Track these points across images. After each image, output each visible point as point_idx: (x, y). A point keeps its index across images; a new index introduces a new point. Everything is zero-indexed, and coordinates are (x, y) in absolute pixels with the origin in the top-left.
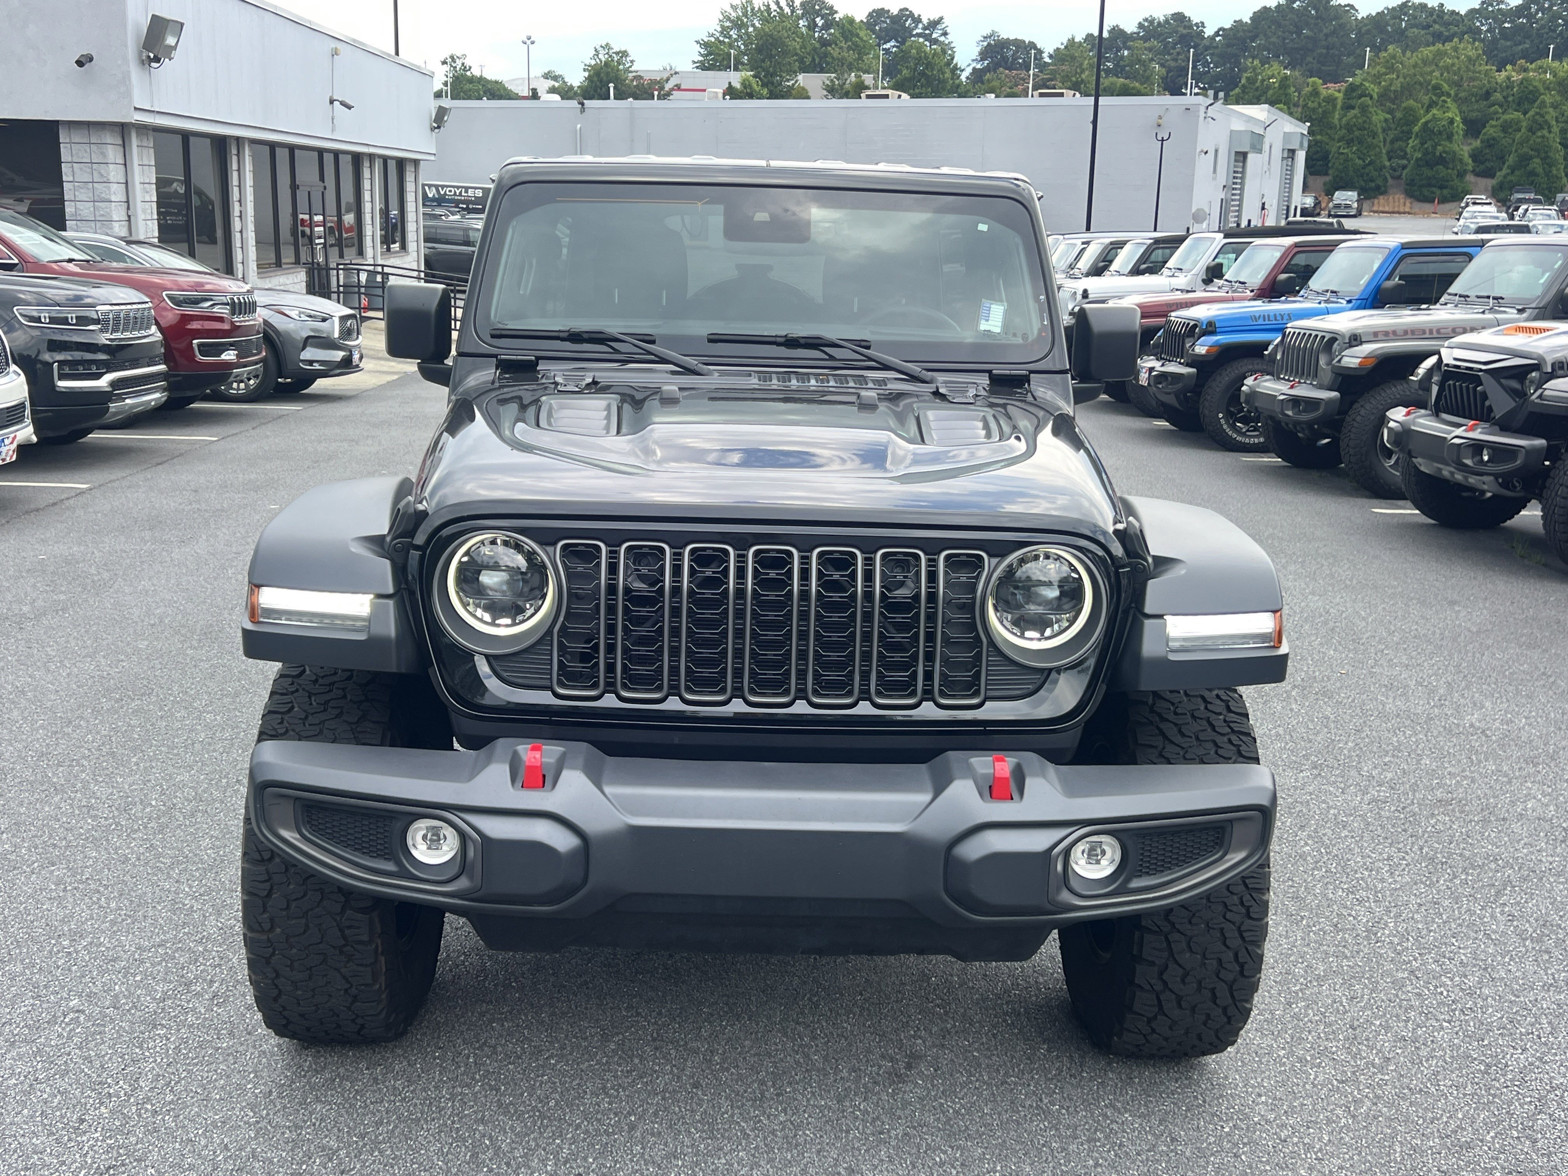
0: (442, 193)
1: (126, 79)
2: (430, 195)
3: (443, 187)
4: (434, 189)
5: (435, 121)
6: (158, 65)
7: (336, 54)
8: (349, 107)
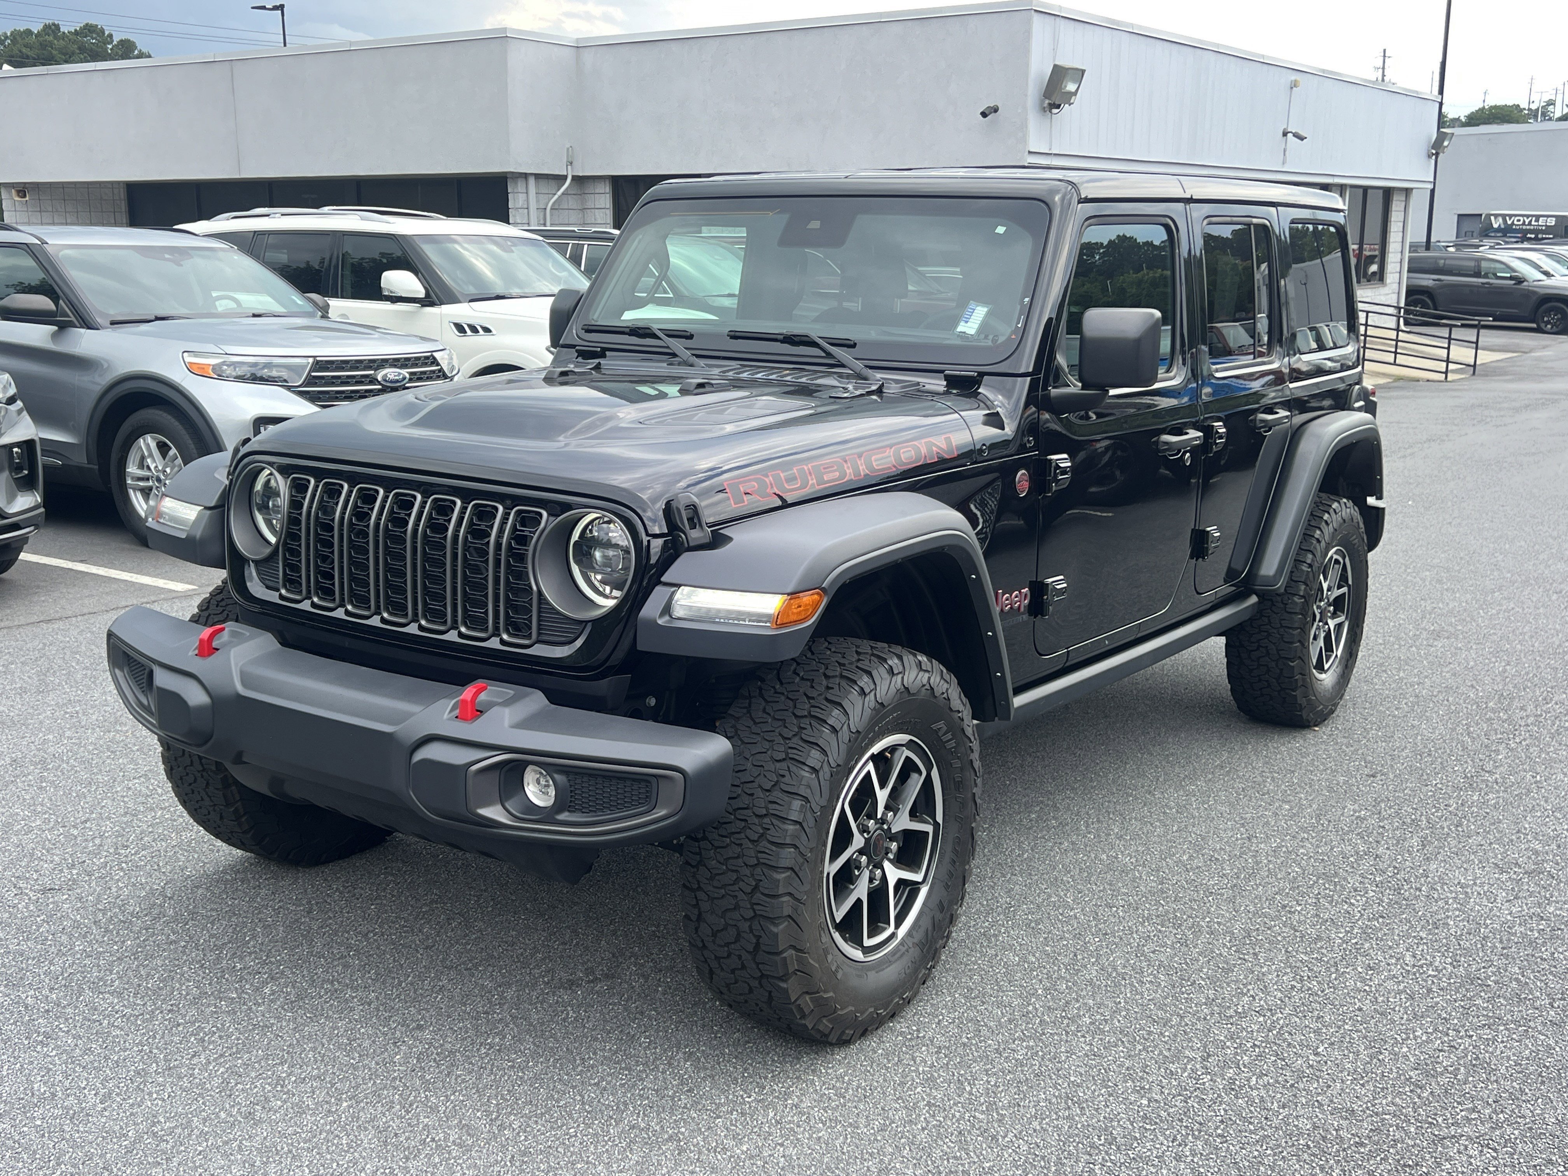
0: (1509, 222)
1: (1024, 126)
2: (1495, 226)
3: (1511, 216)
4: (1500, 219)
5: (1433, 148)
6: (1057, 111)
7: (1295, 86)
8: (1302, 138)
